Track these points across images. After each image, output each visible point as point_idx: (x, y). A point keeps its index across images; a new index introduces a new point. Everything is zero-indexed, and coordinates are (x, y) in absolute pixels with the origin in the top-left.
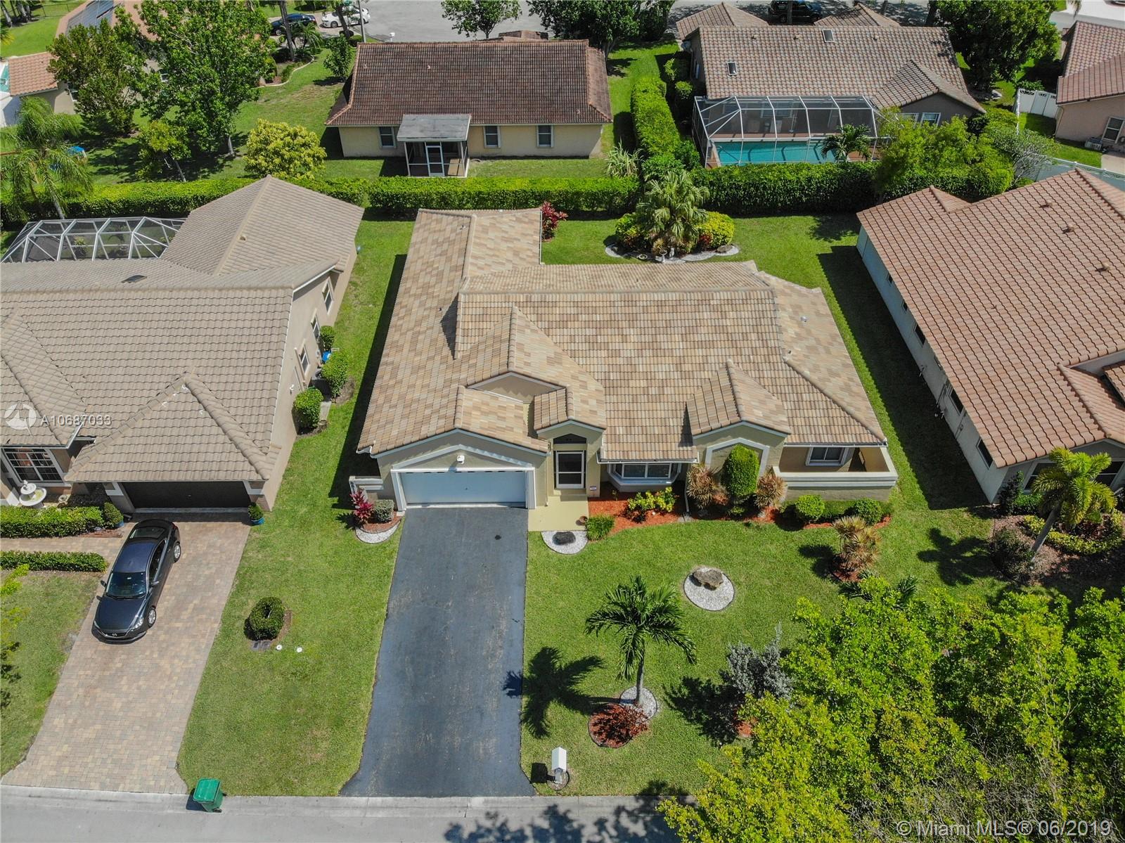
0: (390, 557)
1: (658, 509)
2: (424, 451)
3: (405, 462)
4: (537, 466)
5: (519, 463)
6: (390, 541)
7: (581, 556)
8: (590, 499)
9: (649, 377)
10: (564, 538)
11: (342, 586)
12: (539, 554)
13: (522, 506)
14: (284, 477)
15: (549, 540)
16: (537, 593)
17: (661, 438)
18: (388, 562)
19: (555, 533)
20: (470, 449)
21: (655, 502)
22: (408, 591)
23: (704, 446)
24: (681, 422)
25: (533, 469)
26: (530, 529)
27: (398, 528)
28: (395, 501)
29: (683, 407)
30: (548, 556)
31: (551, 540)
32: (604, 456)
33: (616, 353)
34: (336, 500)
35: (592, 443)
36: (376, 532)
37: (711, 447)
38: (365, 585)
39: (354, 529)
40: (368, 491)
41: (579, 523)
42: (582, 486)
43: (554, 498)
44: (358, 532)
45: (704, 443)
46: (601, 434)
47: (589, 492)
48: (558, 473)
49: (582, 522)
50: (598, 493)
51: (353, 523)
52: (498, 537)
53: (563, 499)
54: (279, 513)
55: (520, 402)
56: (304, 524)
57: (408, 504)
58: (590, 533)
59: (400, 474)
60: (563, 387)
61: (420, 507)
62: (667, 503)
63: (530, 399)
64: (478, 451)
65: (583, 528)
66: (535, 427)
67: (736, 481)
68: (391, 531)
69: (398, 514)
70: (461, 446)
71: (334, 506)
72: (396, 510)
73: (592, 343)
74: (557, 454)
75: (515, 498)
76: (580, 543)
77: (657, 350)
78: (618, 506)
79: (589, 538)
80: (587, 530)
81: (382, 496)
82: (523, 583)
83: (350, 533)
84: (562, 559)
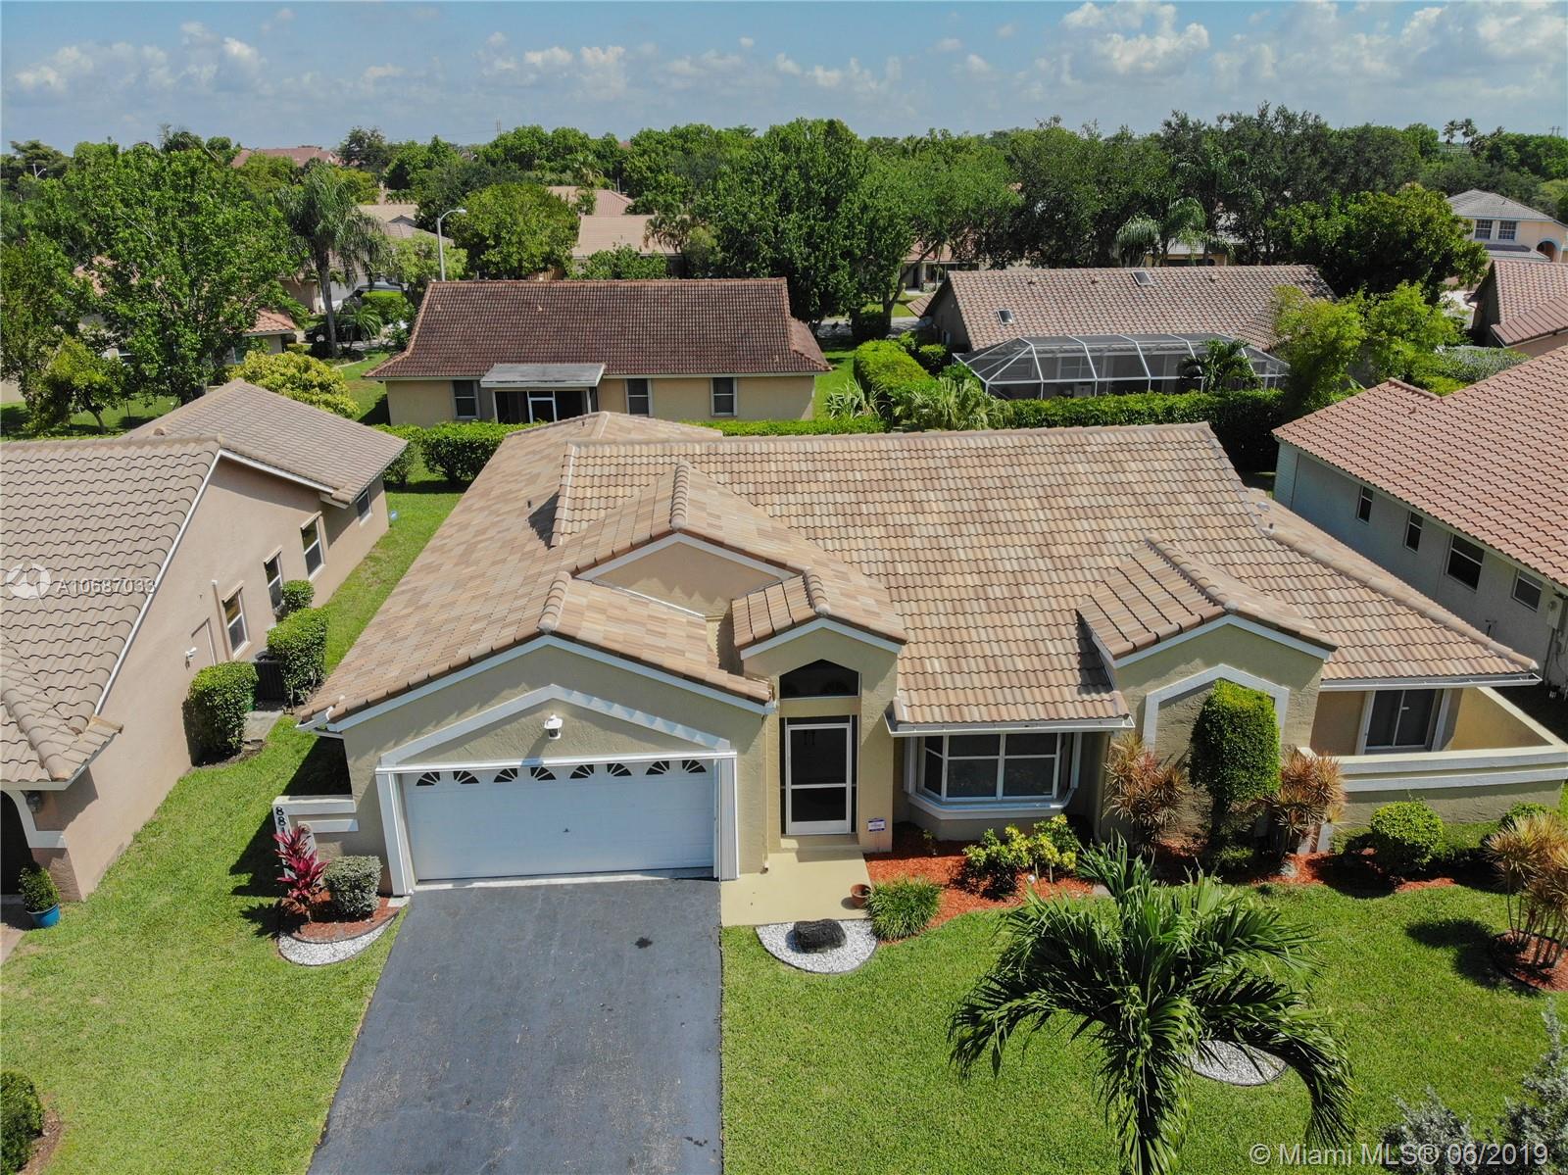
0: (355, 994)
1: (1041, 866)
2: (462, 708)
3: (413, 745)
4: (743, 749)
5: (699, 738)
6: (361, 960)
7: (864, 974)
8: (869, 857)
9: (985, 570)
10: (813, 937)
11: (214, 1065)
12: (752, 974)
13: (706, 874)
14: (137, 838)
15: (776, 941)
16: (757, 1068)
17: (1036, 678)
18: (347, 1005)
19: (790, 927)
20: (578, 698)
21: (1030, 851)
22: (390, 1072)
23: (1138, 691)
24: (1074, 647)
25: (733, 754)
26: (727, 921)
27: (387, 931)
28: (384, 860)
29: (1071, 619)
30: (777, 979)
31: (783, 943)
32: (903, 714)
33: (905, 531)
34: (244, 879)
35: (871, 688)
36: (330, 940)
37: (1158, 692)
38: (277, 1061)
39: (276, 936)
40: (322, 837)
41: (851, 903)
42: (847, 823)
43: (783, 858)
44: (285, 942)
45: (1139, 683)
46: (892, 657)
47: (866, 839)
48: (789, 787)
49: (859, 899)
50: (886, 840)
51: (278, 923)
52: (643, 943)
53: (803, 856)
54: (101, 906)
55: (699, 616)
56: (154, 927)
57: (420, 882)
58: (882, 919)
59: (400, 777)
60: (798, 572)
61: (449, 886)
62: (1061, 850)
63: (720, 608)
64: (597, 705)
65: (861, 914)
66: (738, 641)
67: (1234, 760)
68: (366, 939)
69: (393, 903)
70: (555, 691)
71: (239, 891)
72: (386, 893)
73: (851, 517)
74: (789, 729)
75: (685, 855)
76: (857, 947)
77: (990, 525)
78: (940, 868)
79: (879, 934)
80: (873, 916)
81: (351, 846)
82: (714, 1045)
83: (266, 943)
84: (815, 985)
